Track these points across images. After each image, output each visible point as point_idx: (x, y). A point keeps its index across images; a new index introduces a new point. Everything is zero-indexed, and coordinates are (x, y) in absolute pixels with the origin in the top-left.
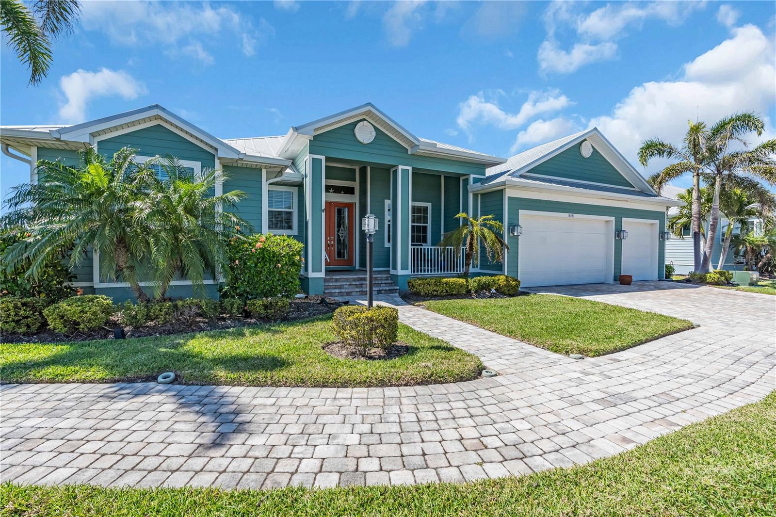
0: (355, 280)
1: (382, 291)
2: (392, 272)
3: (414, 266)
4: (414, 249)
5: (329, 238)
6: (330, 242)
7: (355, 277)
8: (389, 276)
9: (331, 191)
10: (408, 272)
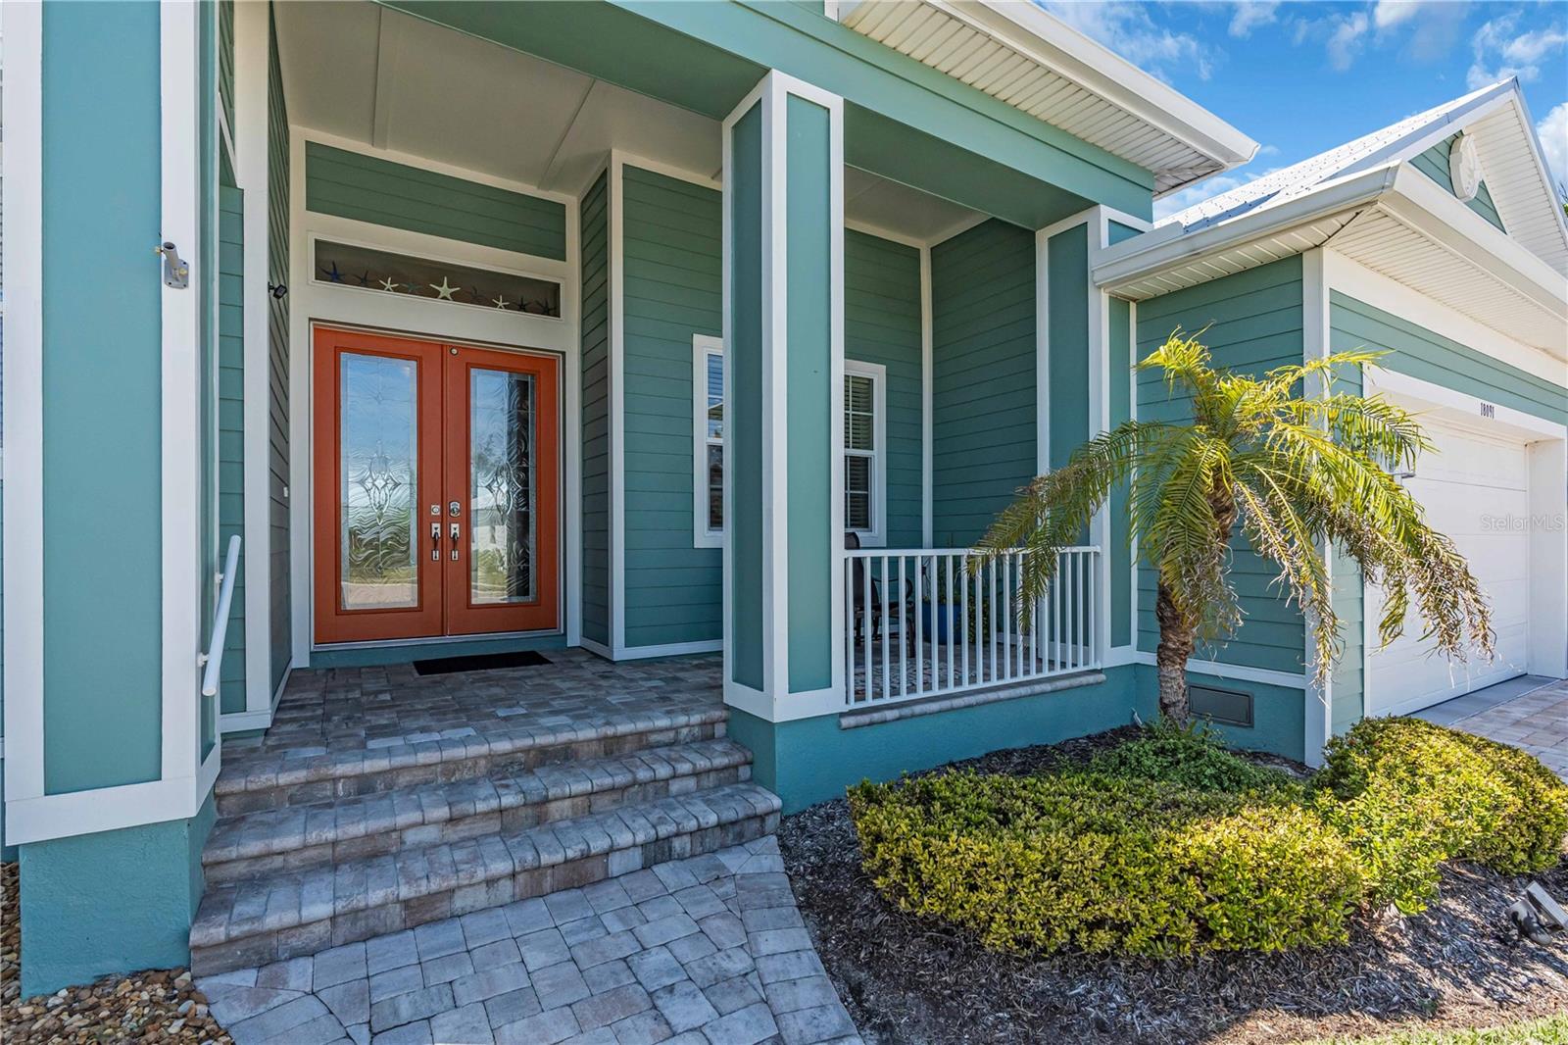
0: (501, 770)
1: (677, 844)
2: (737, 695)
3: (860, 662)
4: (858, 563)
5: (436, 510)
6: (445, 528)
7: (503, 746)
8: (717, 714)
9: (445, 290)
10: (830, 700)
